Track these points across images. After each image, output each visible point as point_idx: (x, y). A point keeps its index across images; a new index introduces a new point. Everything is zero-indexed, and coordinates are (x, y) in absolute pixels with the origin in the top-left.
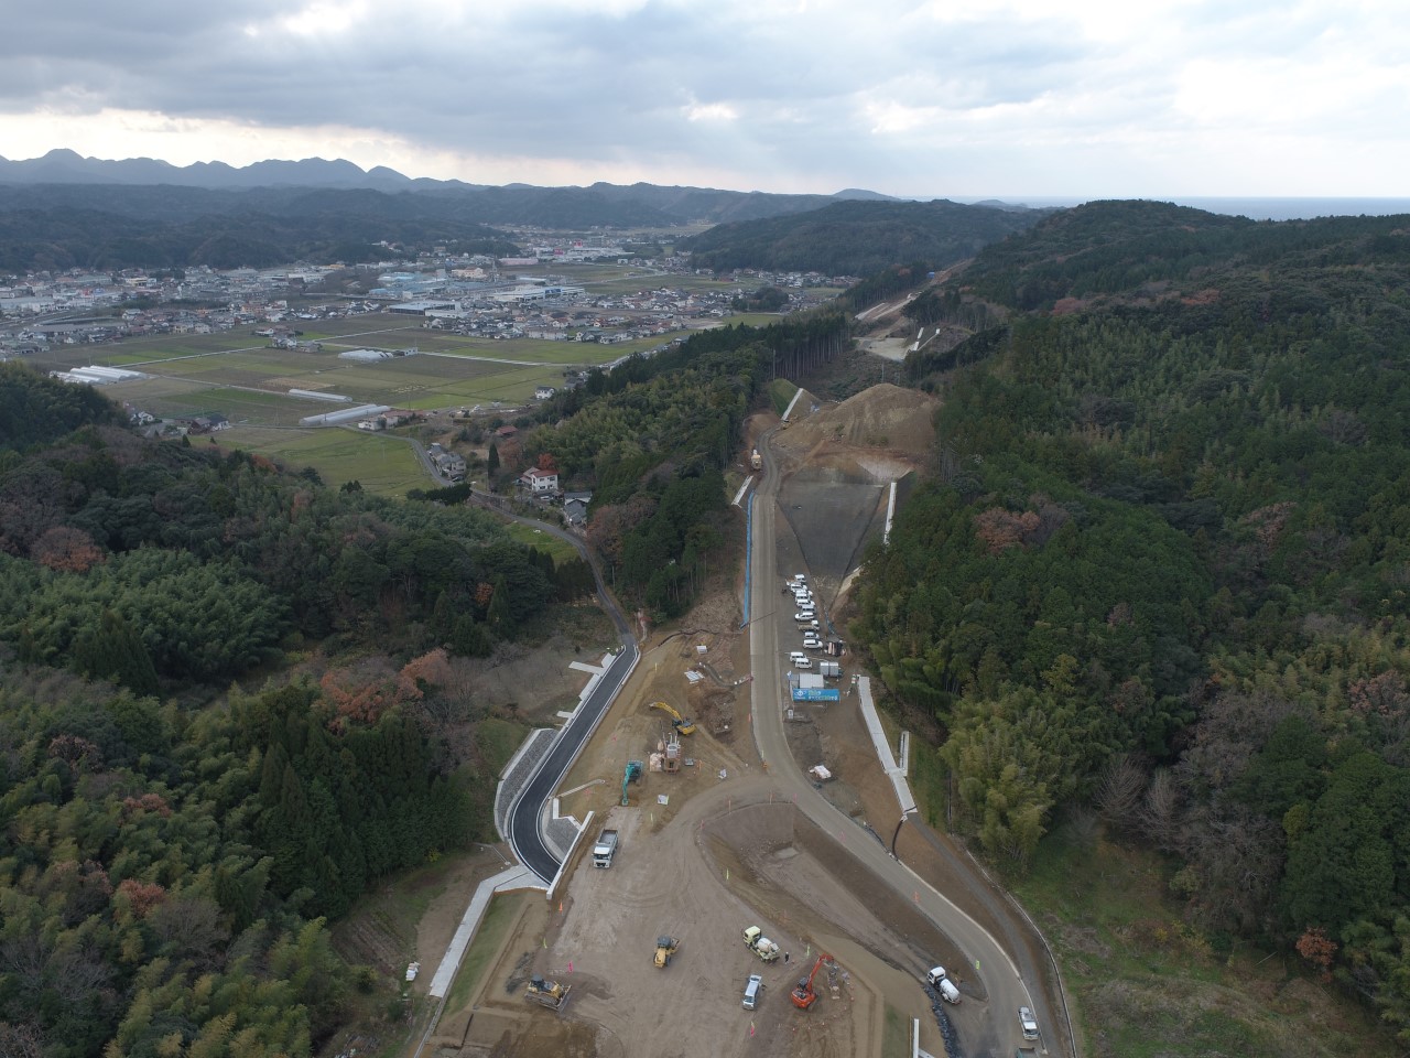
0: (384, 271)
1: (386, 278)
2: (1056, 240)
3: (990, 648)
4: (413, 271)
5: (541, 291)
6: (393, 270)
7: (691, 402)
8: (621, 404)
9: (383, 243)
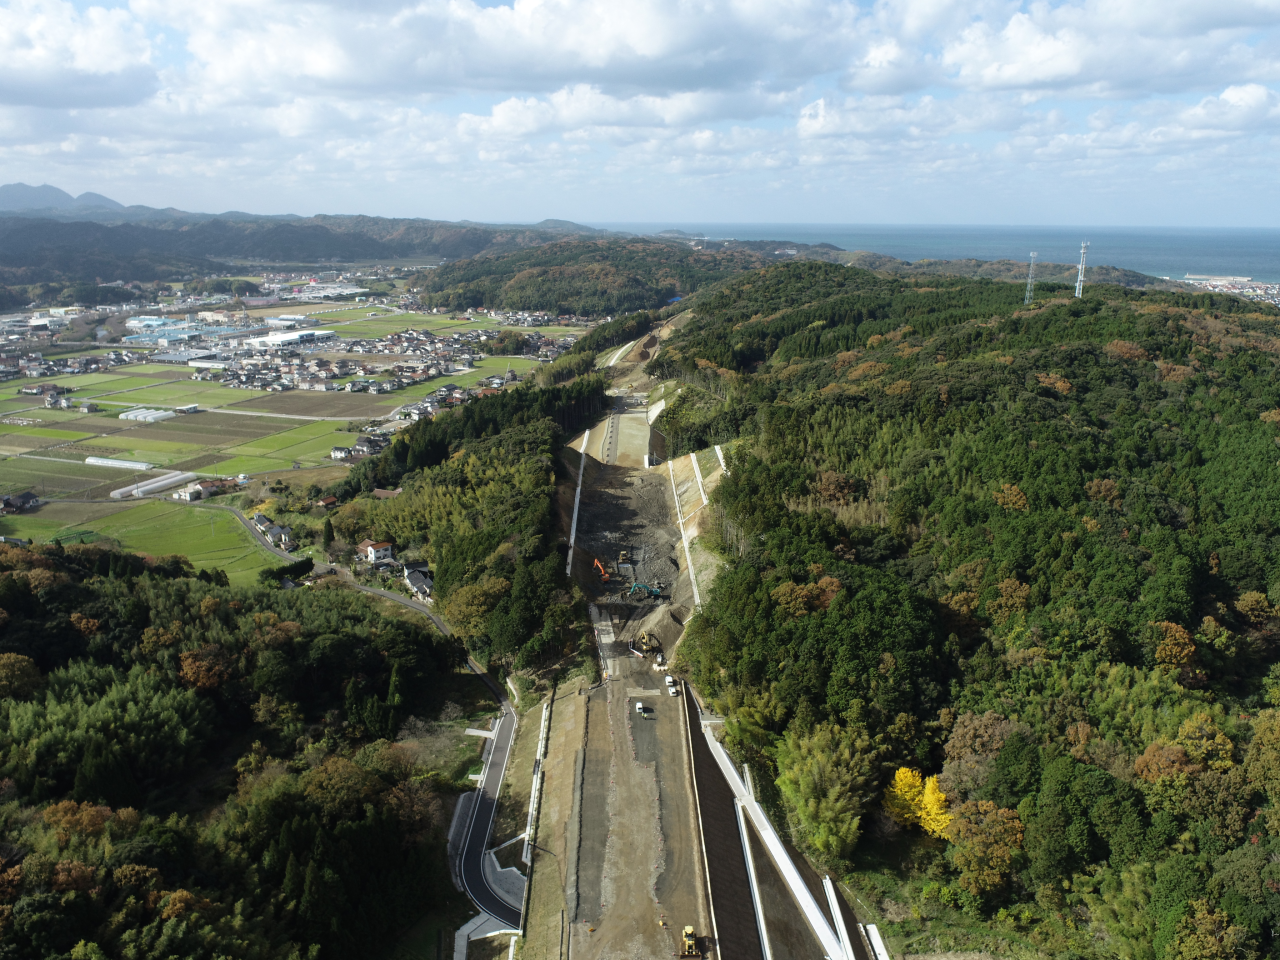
0: (128, 315)
1: (133, 324)
2: (756, 300)
3: (803, 698)
4: (158, 313)
5: (294, 336)
6: (138, 314)
7: (507, 480)
8: (443, 482)
9: (120, 282)
